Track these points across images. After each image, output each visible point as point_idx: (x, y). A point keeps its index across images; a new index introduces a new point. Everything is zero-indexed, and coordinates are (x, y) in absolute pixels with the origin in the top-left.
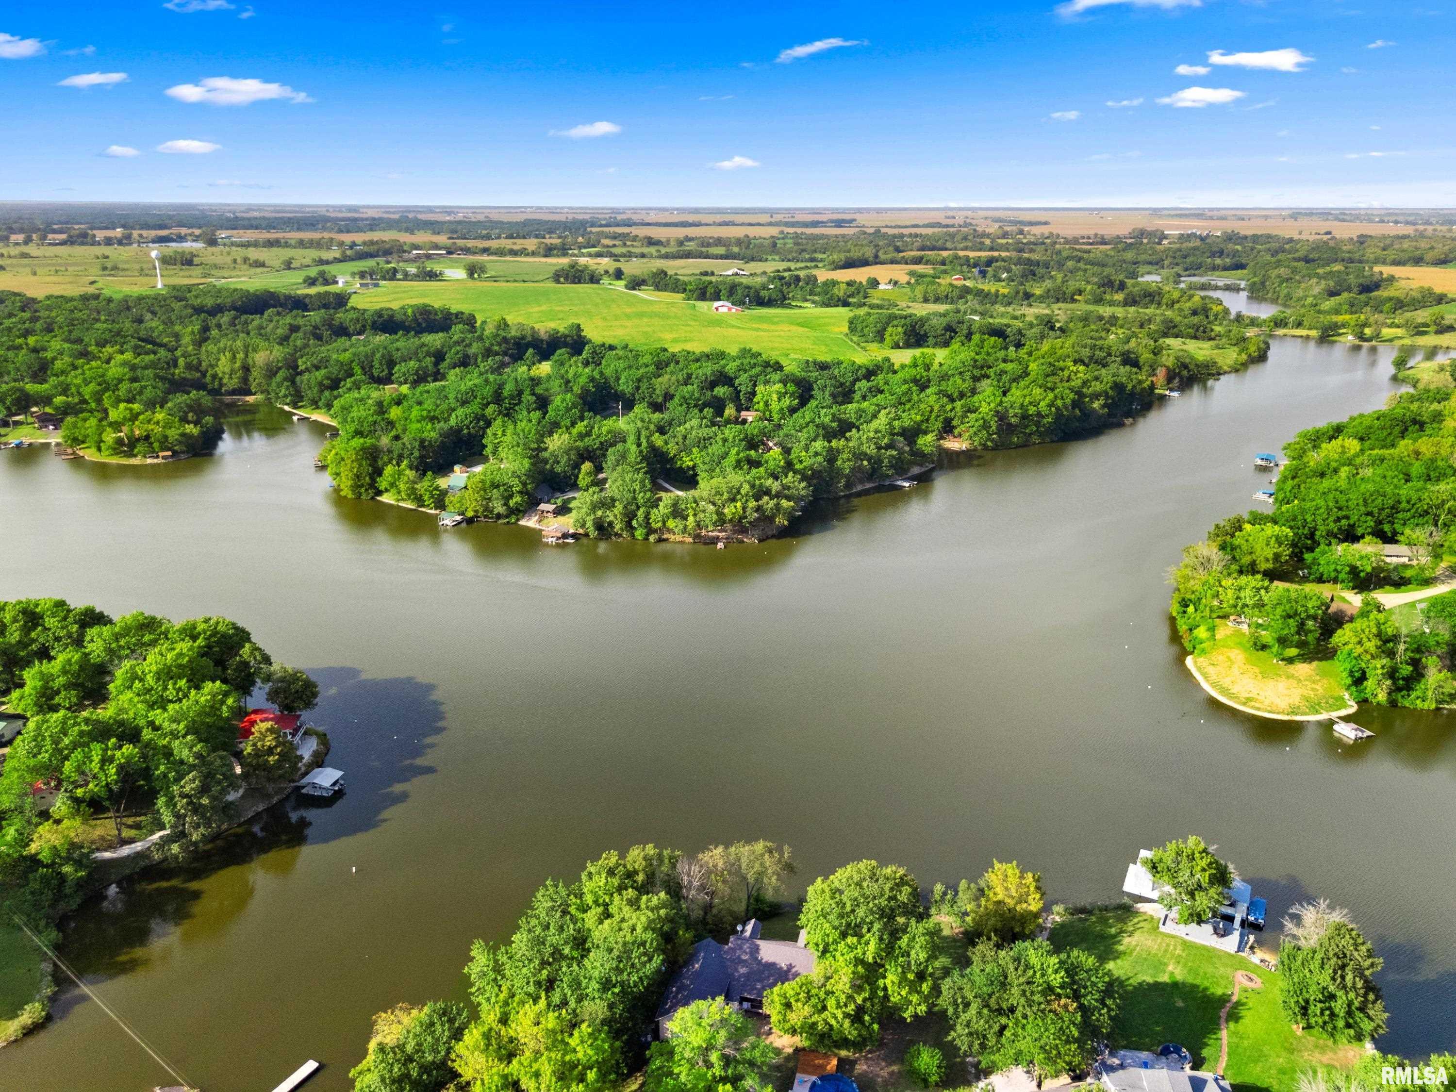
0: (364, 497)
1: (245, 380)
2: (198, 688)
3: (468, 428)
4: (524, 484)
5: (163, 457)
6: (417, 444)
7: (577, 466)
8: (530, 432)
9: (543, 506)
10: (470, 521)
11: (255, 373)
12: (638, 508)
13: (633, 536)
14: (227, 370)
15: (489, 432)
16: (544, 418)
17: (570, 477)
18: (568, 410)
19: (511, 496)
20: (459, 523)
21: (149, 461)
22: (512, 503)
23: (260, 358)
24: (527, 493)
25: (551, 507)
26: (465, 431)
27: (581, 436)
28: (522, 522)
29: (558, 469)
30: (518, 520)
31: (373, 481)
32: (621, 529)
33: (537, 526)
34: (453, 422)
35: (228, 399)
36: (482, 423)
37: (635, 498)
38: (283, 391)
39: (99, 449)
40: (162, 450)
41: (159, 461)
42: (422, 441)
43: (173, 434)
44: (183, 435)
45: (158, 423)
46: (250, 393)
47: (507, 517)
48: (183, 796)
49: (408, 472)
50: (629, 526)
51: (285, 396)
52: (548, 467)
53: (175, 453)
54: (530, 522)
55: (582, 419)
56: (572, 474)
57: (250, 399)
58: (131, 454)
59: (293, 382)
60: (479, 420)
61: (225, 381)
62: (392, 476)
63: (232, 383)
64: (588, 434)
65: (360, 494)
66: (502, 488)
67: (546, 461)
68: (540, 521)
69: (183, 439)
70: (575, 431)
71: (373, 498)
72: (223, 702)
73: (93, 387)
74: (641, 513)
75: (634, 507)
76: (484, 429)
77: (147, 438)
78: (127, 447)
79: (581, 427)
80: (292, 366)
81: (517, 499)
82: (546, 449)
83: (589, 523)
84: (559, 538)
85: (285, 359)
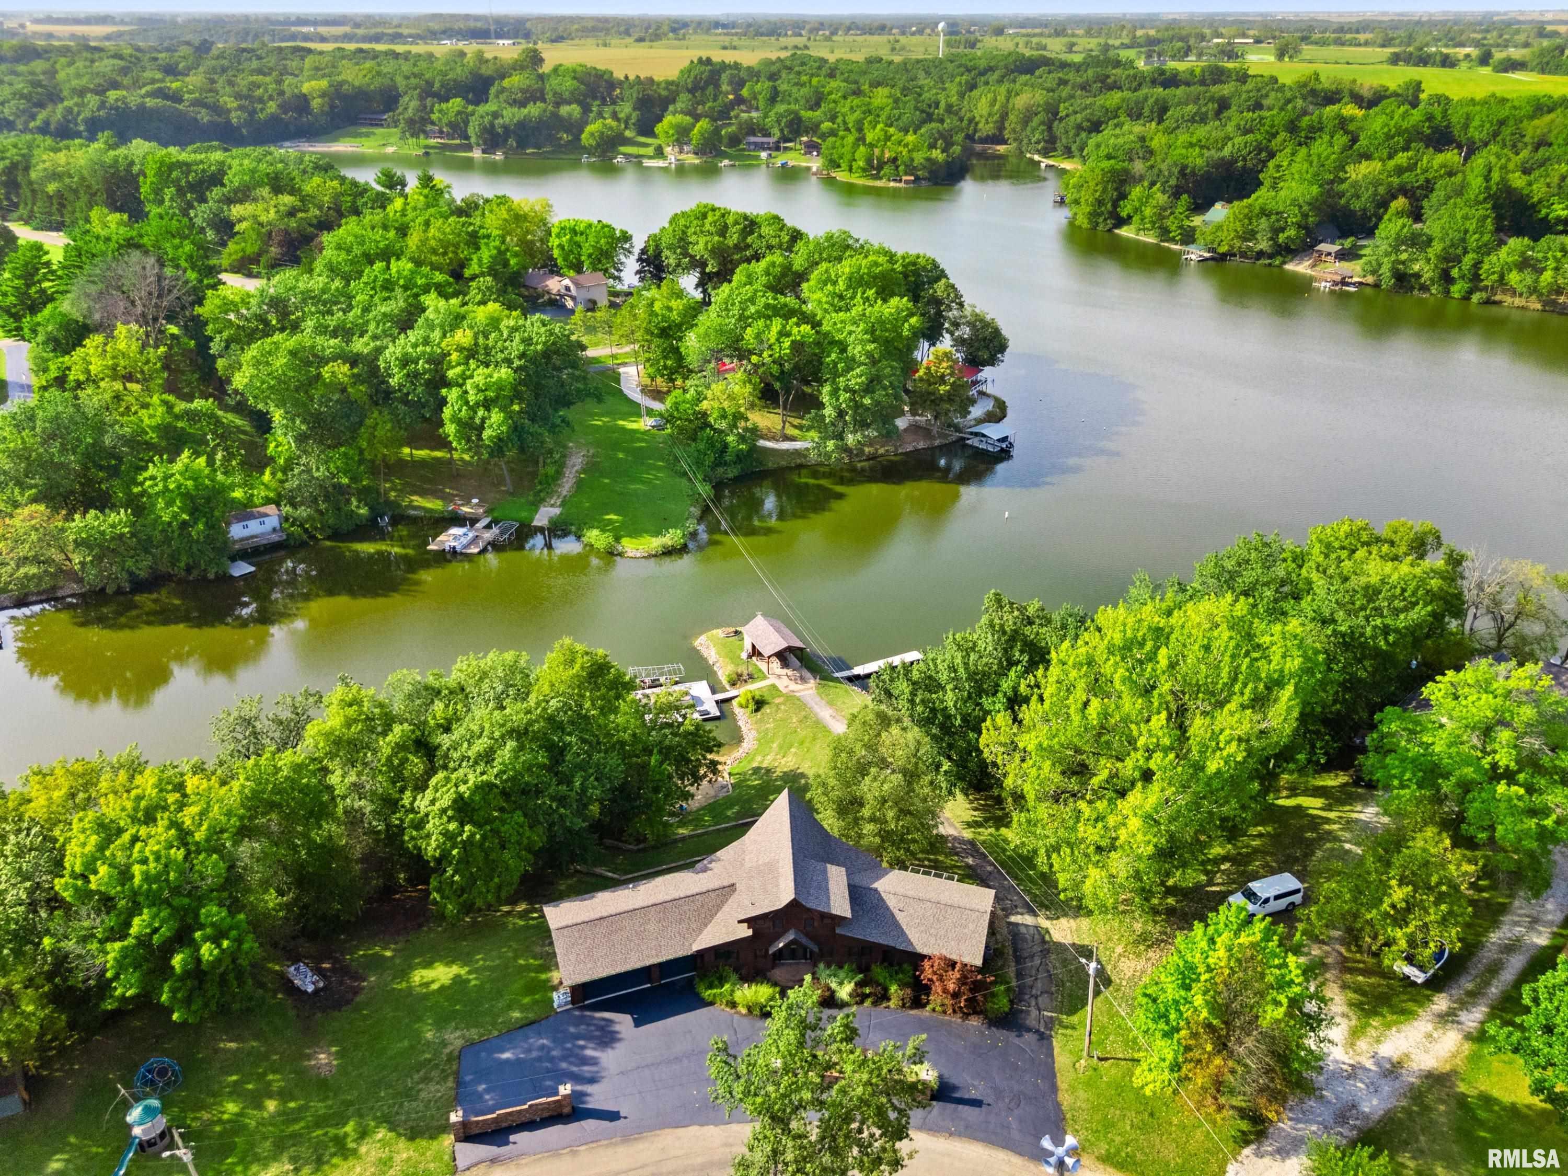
0: (1100, 228)
1: (1001, 127)
2: (885, 301)
3: (1245, 159)
4: (1305, 216)
5: (907, 182)
6: (1176, 171)
7: (1384, 204)
8: (1327, 158)
9: (1324, 247)
10: (1221, 258)
11: (1012, 117)
12: (1466, 252)
13: (1447, 292)
14: (985, 113)
15: (1271, 164)
16: (1351, 147)
17: (1370, 219)
18: (1389, 137)
19: (1283, 230)
20: (1206, 259)
21: (892, 184)
22: (1282, 237)
23: (1021, 102)
24: (1306, 228)
25: (1334, 248)
26: (1240, 164)
27: (1400, 171)
28: (1289, 267)
29: (1356, 205)
30: (1284, 263)
31: (1115, 205)
32: (1432, 279)
33: (1309, 271)
34: (1226, 152)
35: (978, 147)
36: (1264, 154)
37: (1463, 240)
38: (1037, 136)
39: (850, 170)
40: (906, 174)
41: (902, 185)
42: (1184, 168)
43: (919, 158)
44: (928, 159)
45: (906, 145)
46: (1004, 142)
47: (1271, 256)
48: (847, 389)
49: (1159, 195)
50: (1446, 278)
51: (1038, 142)
52: (1343, 201)
53: (917, 179)
54: (1300, 267)
55: (1406, 149)
56: (1375, 215)
57: (1002, 149)
58: (877, 177)
59: (1050, 128)
60: (1260, 151)
61: (980, 126)
62: (1140, 200)
63: (986, 128)
64: (1411, 168)
65: (1097, 224)
66: (1274, 217)
67: (1341, 195)
68: (1313, 266)
69: (927, 164)
70: (1391, 164)
71: (1110, 230)
72: (906, 320)
73: (857, 115)
74: (1468, 260)
75: (1459, 251)
76: (1264, 163)
77: (895, 160)
78: (874, 168)
79: (1402, 158)
80: (1053, 112)
81: (1291, 232)
82: (1343, 181)
83: (1385, 270)
84: (1335, 283)
85: (1047, 103)
